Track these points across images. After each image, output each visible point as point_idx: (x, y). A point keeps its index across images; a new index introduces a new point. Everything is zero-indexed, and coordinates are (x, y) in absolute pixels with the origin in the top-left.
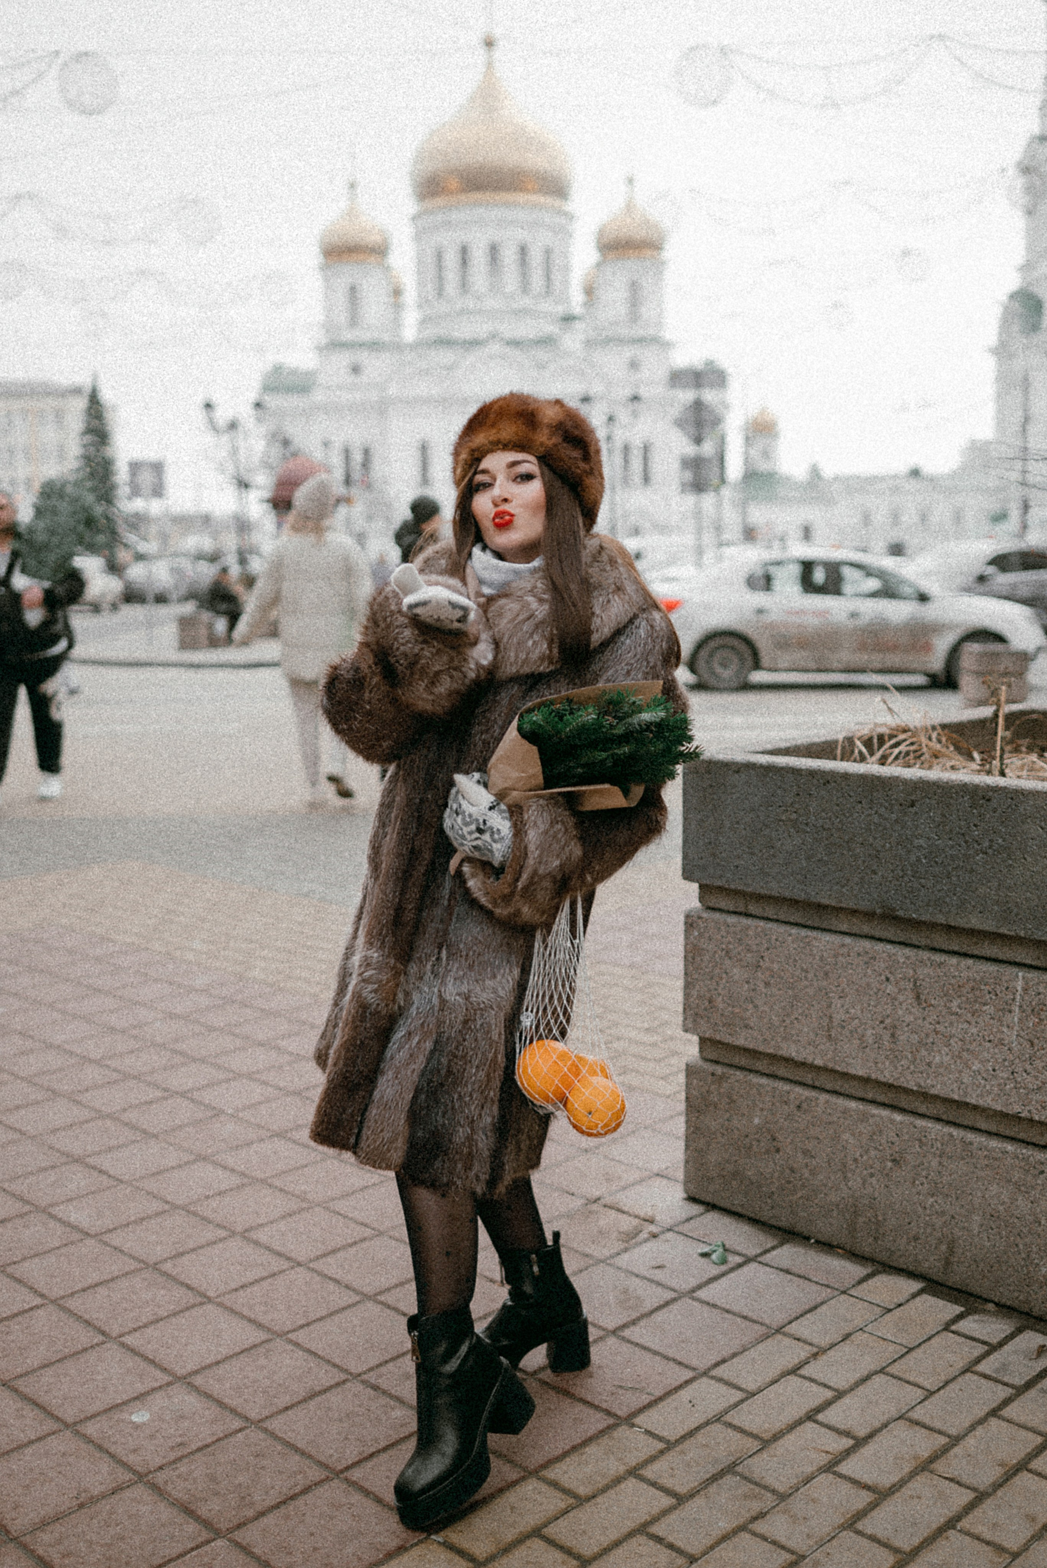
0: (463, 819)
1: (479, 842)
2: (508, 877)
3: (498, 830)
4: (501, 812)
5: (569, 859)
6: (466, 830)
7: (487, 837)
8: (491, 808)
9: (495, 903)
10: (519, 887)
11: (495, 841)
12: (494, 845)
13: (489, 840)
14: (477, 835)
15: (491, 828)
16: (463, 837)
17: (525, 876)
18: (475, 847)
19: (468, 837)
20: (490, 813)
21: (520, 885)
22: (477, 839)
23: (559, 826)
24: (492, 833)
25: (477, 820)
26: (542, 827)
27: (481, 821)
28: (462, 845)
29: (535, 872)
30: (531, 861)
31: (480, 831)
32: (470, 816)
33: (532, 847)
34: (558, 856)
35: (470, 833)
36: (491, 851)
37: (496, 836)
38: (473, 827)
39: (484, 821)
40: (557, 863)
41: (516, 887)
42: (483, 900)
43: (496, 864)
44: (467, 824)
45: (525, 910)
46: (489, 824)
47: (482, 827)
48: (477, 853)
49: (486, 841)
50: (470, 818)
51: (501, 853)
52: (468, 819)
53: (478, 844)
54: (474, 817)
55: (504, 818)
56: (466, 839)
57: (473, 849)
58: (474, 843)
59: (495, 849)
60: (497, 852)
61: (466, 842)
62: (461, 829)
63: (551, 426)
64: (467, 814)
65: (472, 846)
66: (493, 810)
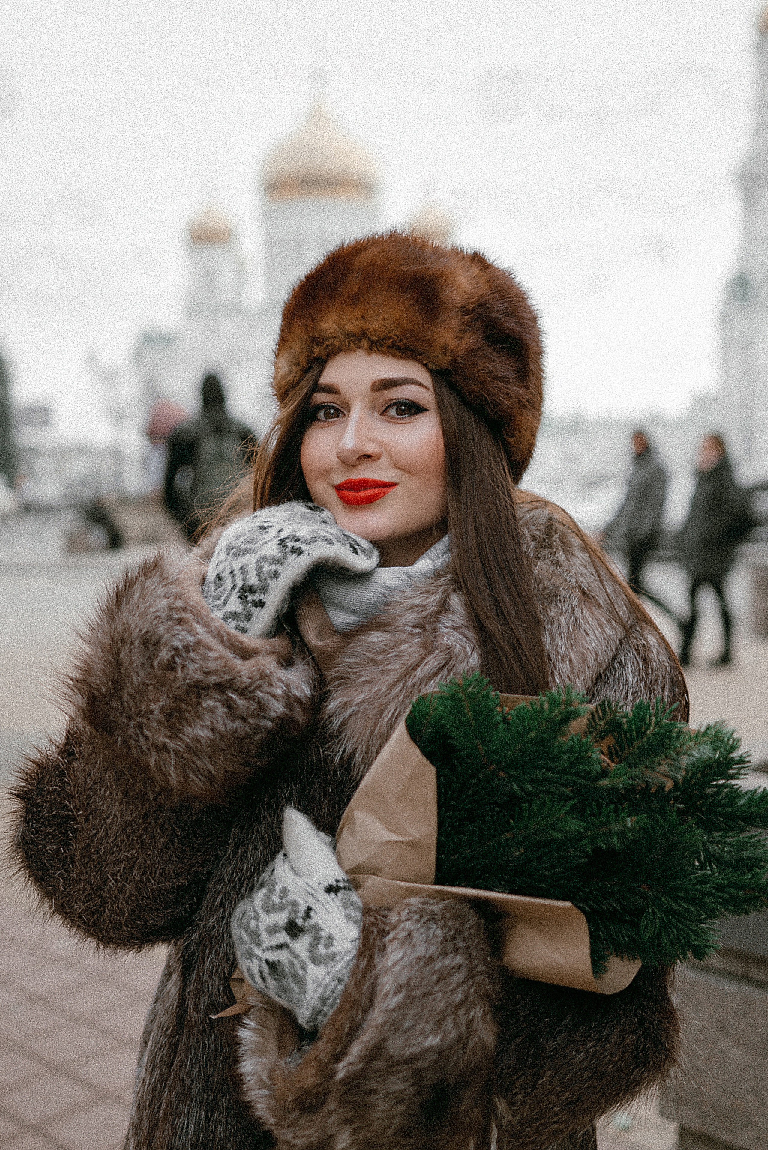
0: (269, 896)
1: (283, 956)
2: (322, 1049)
3: (330, 938)
4: (347, 904)
5: (461, 1041)
6: (266, 921)
7: (301, 946)
8: (330, 889)
10: (340, 1075)
11: (316, 960)
12: (311, 968)
13: (304, 955)
14: (283, 937)
15: (317, 929)
16: (255, 935)
17: (356, 1050)
18: (273, 966)
19: (267, 940)
21: (342, 1070)
22: (280, 947)
23: (459, 960)
24: (317, 939)
25: (295, 904)
27: (302, 908)
28: (250, 955)
29: (379, 1049)
30: (379, 1014)
31: (293, 930)
32: (284, 892)
33: (387, 983)
34: (439, 1024)
35: (272, 930)
36: (300, 982)
37: (322, 950)
38: (281, 918)
39: (309, 909)
40: (433, 1040)
41: (332, 1075)
43: (304, 1017)
44: (271, 909)
46: (315, 919)
47: (299, 922)
48: (271, 982)
49: (296, 956)
50: (282, 897)
51: (320, 990)
52: (276, 899)
53: (279, 961)
54: (292, 897)
55: (348, 917)
56: (259, 944)
57: (266, 969)
58: (272, 956)
59: (309, 979)
60: (311, 987)
61: (258, 952)
62: (257, 918)
63: (465, 311)
64: (278, 888)
65: (267, 961)
66: (333, 895)
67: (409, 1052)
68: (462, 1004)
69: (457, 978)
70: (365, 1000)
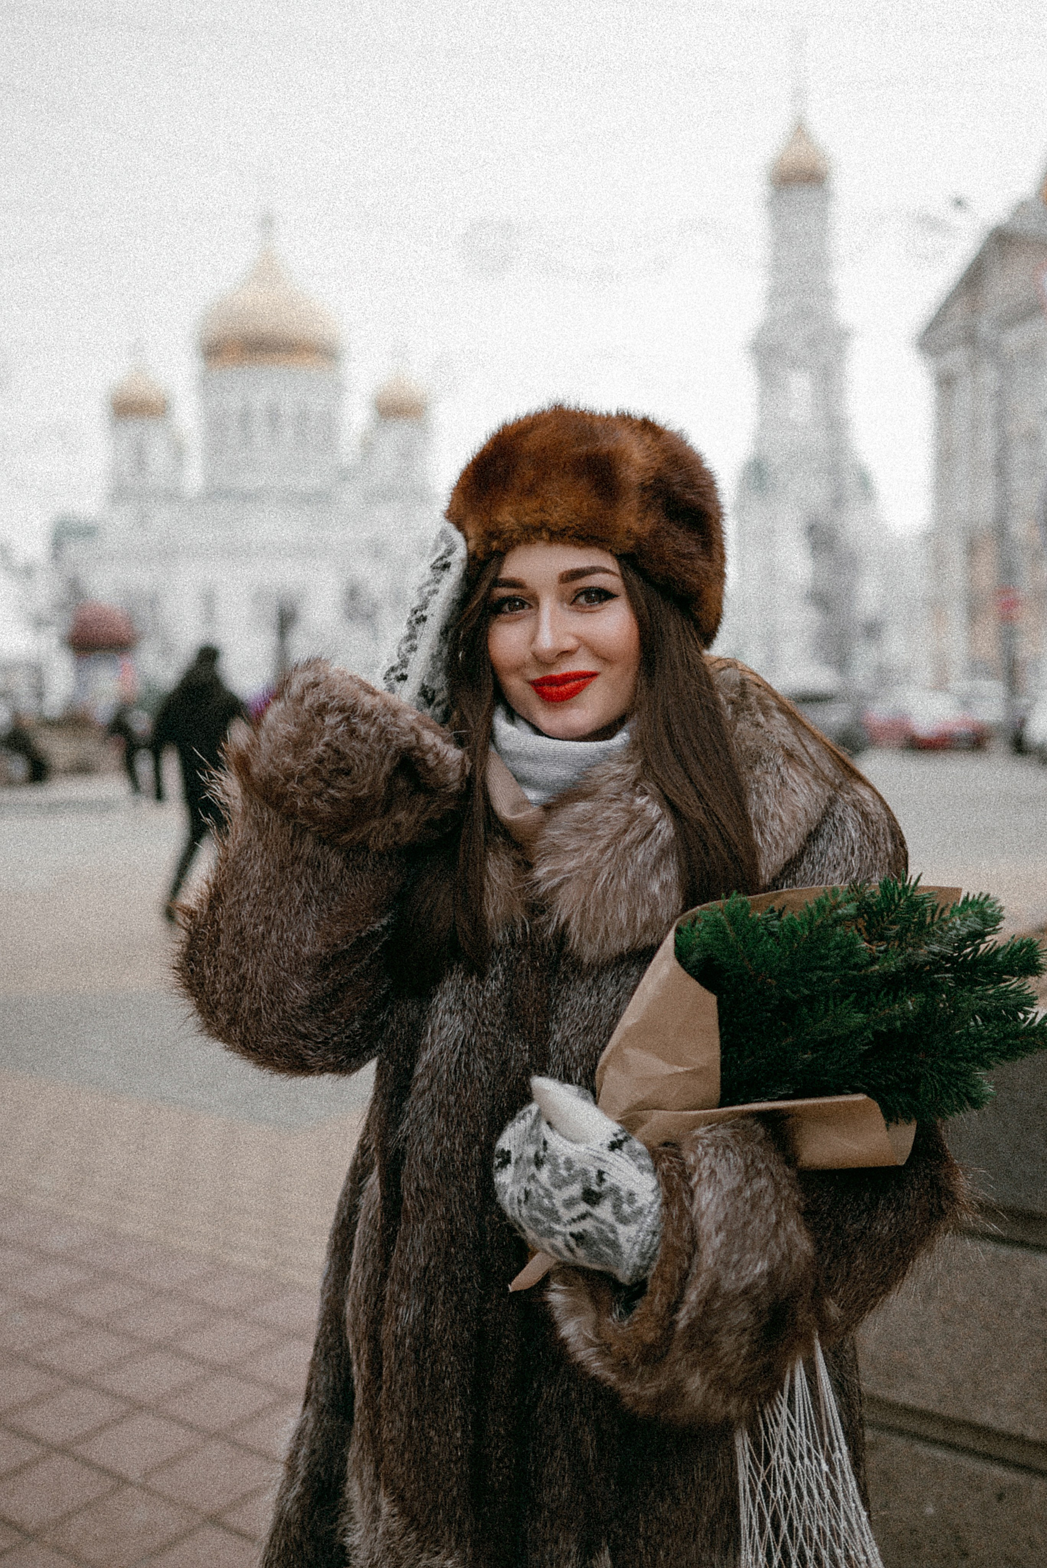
0: (554, 1171)
1: (587, 1225)
2: (657, 1301)
3: (631, 1194)
4: (634, 1155)
5: (787, 1258)
6: (560, 1196)
7: (604, 1211)
8: (614, 1146)
9: (624, 1368)
10: (682, 1325)
11: (624, 1220)
12: (621, 1228)
13: (610, 1218)
14: (583, 1207)
15: (615, 1190)
16: (551, 1212)
17: (692, 1296)
18: (579, 1238)
19: (566, 1215)
20: (612, 1157)
21: (683, 1319)
22: (583, 1217)
23: (764, 1182)
24: (619, 1201)
25: (585, 1172)
26: (730, 1181)
27: (594, 1174)
28: (551, 1233)
29: (714, 1290)
30: (708, 1258)
31: (591, 1197)
32: (569, 1164)
33: (707, 1225)
34: (763, 1249)
35: (570, 1203)
36: (614, 1245)
37: (625, 1209)
38: (575, 1190)
39: (600, 1173)
40: (762, 1266)
41: (673, 1323)
42: (596, 1366)
43: (624, 1275)
44: (561, 1183)
45: (695, 1384)
46: (609, 1181)
47: (595, 1188)
48: (581, 1252)
49: (603, 1222)
50: (569, 1169)
51: (637, 1247)
52: (564, 1173)
53: (584, 1231)
54: (578, 1166)
55: (641, 1168)
56: (558, 1220)
57: (572, 1243)
58: (576, 1228)
59: (622, 1240)
60: (626, 1247)
61: (557, 1227)
62: (549, 1196)
63: (644, 488)
64: (561, 1160)
65: (572, 1235)
66: (617, 1151)
67: (742, 1285)
68: (778, 1223)
69: (767, 1200)
70: (688, 1247)
